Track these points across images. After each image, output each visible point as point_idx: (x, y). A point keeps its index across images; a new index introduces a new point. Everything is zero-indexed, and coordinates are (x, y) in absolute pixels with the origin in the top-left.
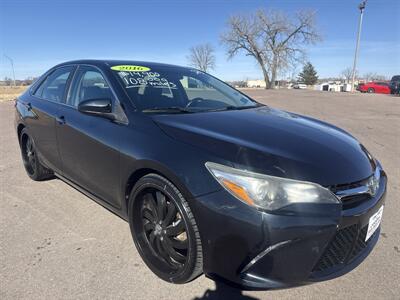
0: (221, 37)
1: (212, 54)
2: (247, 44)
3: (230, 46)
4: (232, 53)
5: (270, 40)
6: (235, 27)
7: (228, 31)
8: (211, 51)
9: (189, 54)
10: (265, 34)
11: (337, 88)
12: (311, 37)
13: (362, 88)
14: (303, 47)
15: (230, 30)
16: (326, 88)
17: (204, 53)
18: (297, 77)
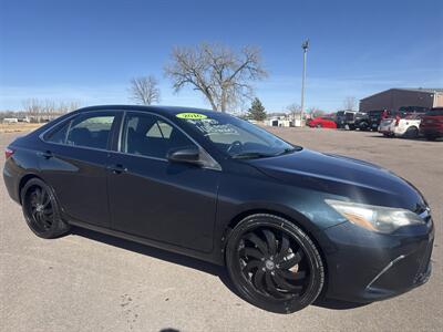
0: (165, 69)
1: (156, 87)
2: (193, 78)
3: (176, 80)
4: (177, 87)
5: (218, 75)
6: (180, 59)
7: (173, 63)
8: (155, 84)
9: (130, 86)
10: (212, 68)
11: (286, 123)
12: (258, 73)
13: (310, 123)
14: (250, 83)
15: (175, 62)
16: (275, 123)
17: (146, 86)
18: (246, 112)
